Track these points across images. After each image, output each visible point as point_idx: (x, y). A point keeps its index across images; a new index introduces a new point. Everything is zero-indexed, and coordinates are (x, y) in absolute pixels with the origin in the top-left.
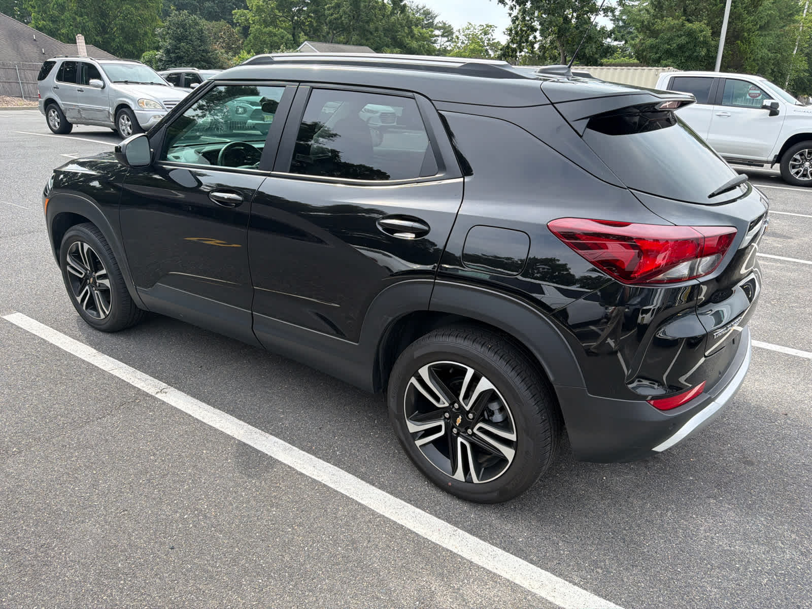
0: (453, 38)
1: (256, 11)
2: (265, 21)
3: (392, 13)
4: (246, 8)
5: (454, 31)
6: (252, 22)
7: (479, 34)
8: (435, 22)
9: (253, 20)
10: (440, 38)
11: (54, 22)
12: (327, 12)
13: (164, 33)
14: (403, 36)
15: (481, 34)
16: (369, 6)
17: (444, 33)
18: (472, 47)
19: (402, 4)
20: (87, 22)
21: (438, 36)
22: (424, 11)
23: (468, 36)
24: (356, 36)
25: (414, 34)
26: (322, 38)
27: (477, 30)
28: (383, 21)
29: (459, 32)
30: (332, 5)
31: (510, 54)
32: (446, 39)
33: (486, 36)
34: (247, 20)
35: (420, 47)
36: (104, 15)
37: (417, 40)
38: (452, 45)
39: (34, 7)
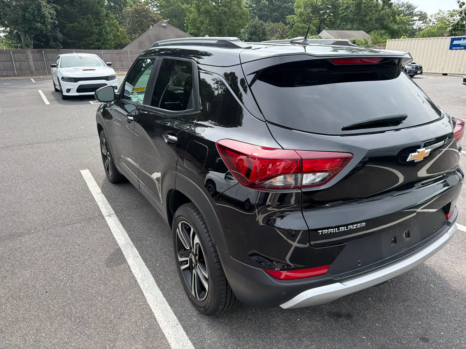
0: (427, 21)
1: (299, 15)
2: (304, 21)
3: (382, 9)
4: (294, 14)
5: (428, 16)
6: (296, 22)
7: (447, 17)
8: (414, 12)
9: (297, 21)
10: (417, 22)
11: (198, 30)
12: (340, 12)
13: (245, 31)
14: (388, 22)
15: (448, 16)
16: (367, 6)
17: (420, 18)
18: (439, 26)
19: (390, 2)
20: (212, 29)
21: (416, 20)
22: (407, 6)
23: (438, 19)
24: (356, 25)
25: (396, 21)
26: (336, 28)
27: (446, 14)
28: (376, 14)
29: (432, 17)
30: (344, 7)
31: (460, 29)
32: (422, 22)
33: (452, 18)
34: (294, 21)
35: (399, 28)
36: (221, 24)
37: (398, 24)
38: (425, 25)
39: (190, 23)
